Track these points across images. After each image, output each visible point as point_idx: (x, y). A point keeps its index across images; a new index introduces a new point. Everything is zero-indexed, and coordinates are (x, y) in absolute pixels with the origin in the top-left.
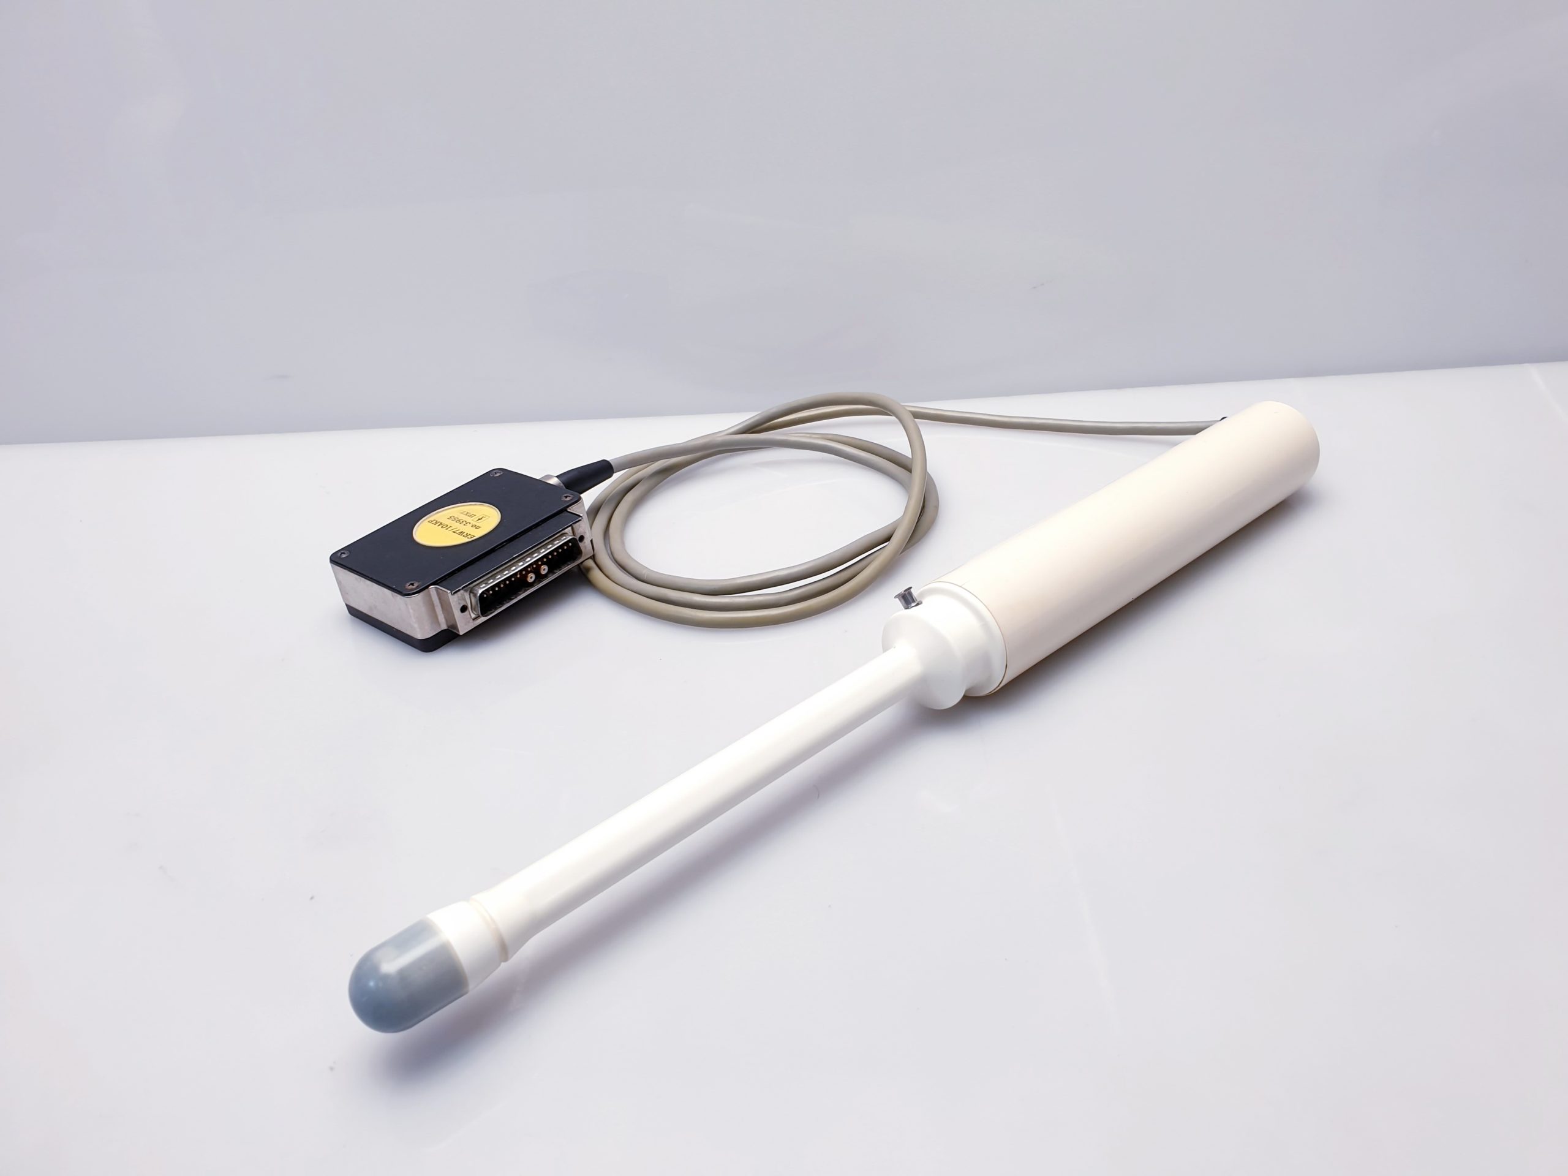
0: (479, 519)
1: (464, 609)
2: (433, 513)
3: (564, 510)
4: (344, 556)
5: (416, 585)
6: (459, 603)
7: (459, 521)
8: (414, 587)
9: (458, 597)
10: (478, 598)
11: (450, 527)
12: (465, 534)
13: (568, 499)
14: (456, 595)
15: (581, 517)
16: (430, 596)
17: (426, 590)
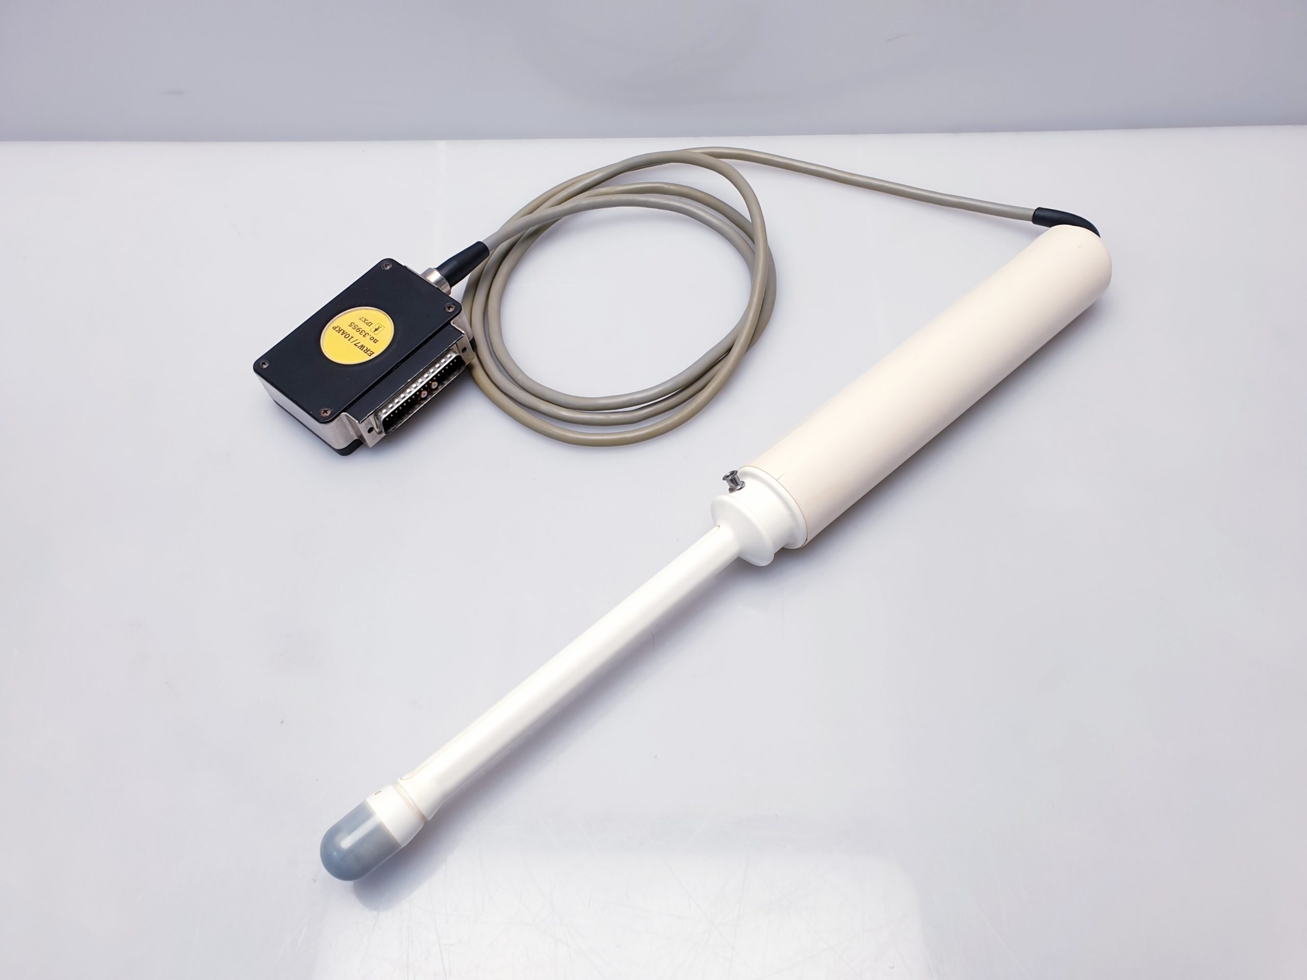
0: (376, 330)
1: (371, 430)
2: (335, 318)
3: (449, 323)
4: (265, 366)
5: (329, 412)
6: (367, 428)
7: (358, 330)
8: (328, 415)
9: (365, 423)
10: (382, 423)
11: (352, 337)
12: (365, 348)
13: (451, 310)
14: (363, 423)
15: (463, 334)
16: (342, 421)
17: (338, 418)
